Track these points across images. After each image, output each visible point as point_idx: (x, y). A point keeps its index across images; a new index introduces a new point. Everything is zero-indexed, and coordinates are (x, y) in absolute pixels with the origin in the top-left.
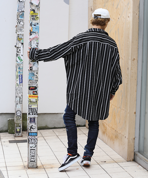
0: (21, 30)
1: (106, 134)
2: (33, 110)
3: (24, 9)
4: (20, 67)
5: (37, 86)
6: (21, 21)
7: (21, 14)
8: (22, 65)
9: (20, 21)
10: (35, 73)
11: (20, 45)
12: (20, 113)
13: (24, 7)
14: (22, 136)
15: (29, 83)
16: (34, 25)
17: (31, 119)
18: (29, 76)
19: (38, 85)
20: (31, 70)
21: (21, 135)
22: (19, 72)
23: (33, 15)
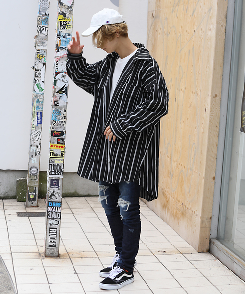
0: (43, 43)
1: (168, 208)
2: (57, 168)
3: (48, 10)
4: (38, 100)
5: (64, 131)
6: (43, 29)
7: (44, 19)
8: (42, 97)
9: (41, 29)
10: (62, 111)
11: (40, 66)
12: (36, 171)
13: (49, 7)
14: (37, 206)
15: (53, 126)
16: (64, 37)
17: (52, 180)
18: (52, 114)
19: (66, 130)
20: (56, 105)
21: (36, 205)
22: (38, 107)
23: (62, 21)
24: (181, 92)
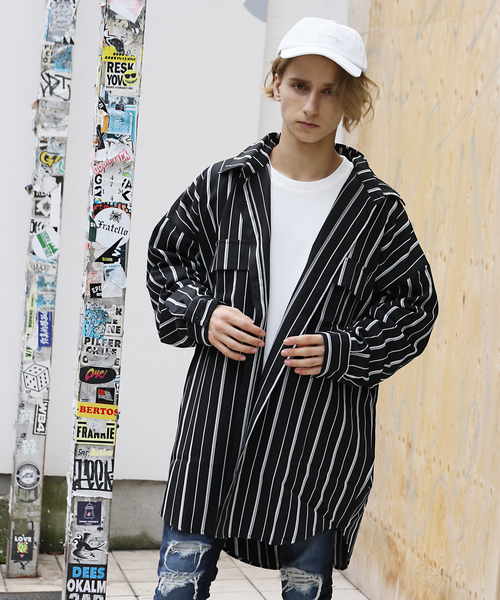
0: (56, 120)
1: (402, 583)
2: (94, 470)
3: (71, 30)
4: (42, 279)
5: (115, 367)
6: (58, 82)
7: (61, 54)
8: (52, 271)
9: (53, 82)
10: (111, 312)
11: (48, 185)
12: (35, 476)
13: (74, 22)
14: (37, 576)
15: (84, 353)
16: (118, 108)
17: (82, 505)
18: (84, 322)
19: (123, 364)
20: (93, 296)
21: (33, 572)
22: (41, 299)
23: (114, 61)
24: (440, 259)
